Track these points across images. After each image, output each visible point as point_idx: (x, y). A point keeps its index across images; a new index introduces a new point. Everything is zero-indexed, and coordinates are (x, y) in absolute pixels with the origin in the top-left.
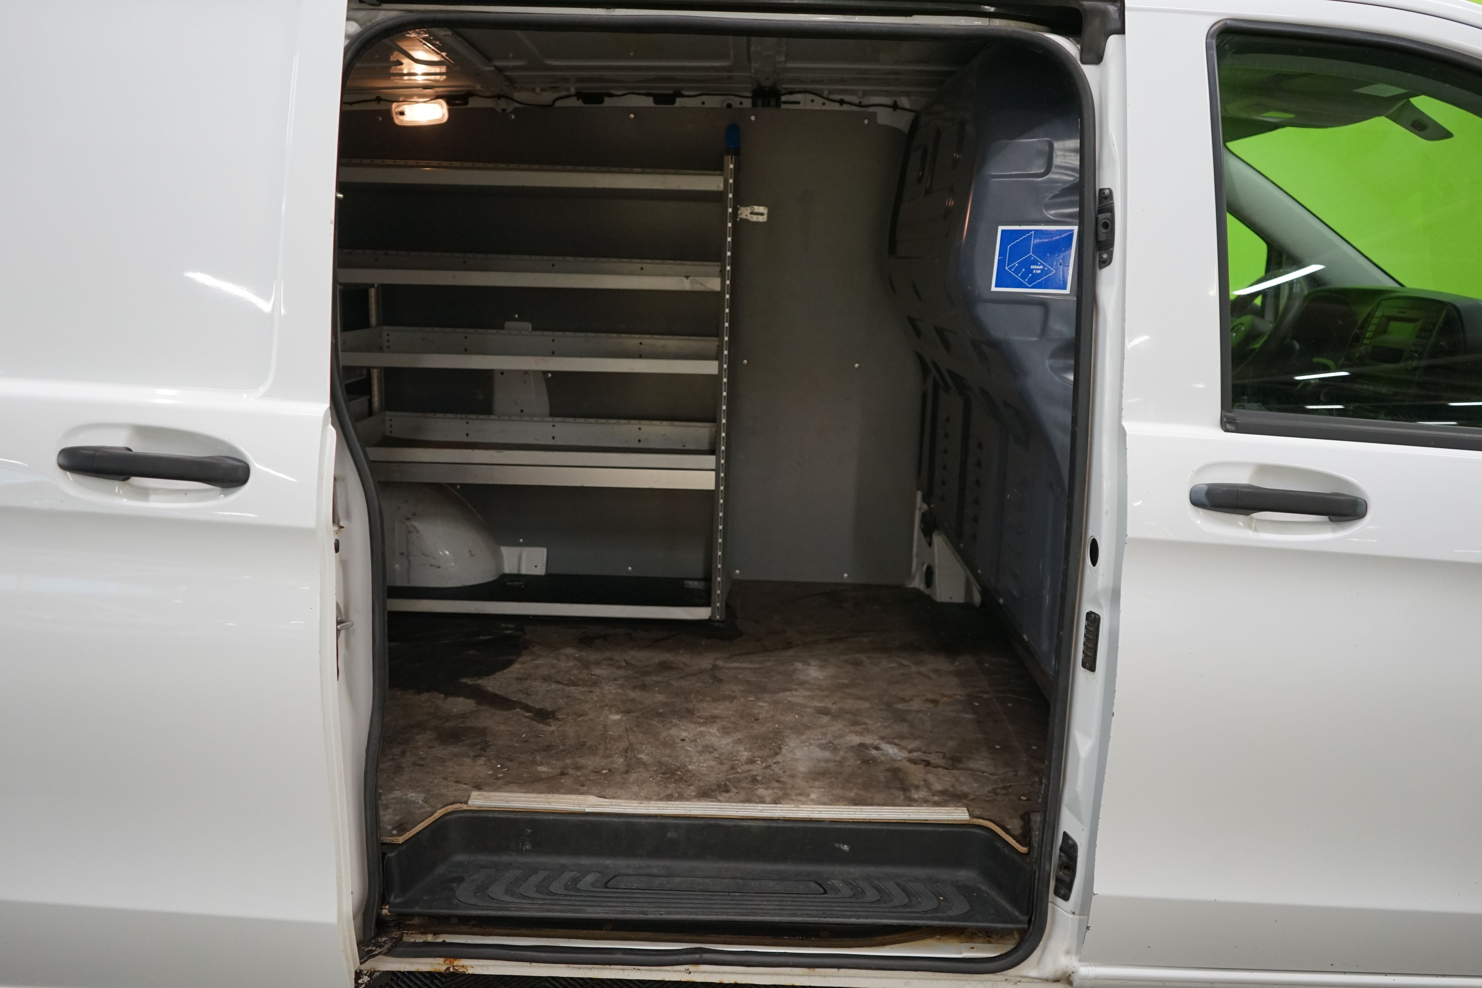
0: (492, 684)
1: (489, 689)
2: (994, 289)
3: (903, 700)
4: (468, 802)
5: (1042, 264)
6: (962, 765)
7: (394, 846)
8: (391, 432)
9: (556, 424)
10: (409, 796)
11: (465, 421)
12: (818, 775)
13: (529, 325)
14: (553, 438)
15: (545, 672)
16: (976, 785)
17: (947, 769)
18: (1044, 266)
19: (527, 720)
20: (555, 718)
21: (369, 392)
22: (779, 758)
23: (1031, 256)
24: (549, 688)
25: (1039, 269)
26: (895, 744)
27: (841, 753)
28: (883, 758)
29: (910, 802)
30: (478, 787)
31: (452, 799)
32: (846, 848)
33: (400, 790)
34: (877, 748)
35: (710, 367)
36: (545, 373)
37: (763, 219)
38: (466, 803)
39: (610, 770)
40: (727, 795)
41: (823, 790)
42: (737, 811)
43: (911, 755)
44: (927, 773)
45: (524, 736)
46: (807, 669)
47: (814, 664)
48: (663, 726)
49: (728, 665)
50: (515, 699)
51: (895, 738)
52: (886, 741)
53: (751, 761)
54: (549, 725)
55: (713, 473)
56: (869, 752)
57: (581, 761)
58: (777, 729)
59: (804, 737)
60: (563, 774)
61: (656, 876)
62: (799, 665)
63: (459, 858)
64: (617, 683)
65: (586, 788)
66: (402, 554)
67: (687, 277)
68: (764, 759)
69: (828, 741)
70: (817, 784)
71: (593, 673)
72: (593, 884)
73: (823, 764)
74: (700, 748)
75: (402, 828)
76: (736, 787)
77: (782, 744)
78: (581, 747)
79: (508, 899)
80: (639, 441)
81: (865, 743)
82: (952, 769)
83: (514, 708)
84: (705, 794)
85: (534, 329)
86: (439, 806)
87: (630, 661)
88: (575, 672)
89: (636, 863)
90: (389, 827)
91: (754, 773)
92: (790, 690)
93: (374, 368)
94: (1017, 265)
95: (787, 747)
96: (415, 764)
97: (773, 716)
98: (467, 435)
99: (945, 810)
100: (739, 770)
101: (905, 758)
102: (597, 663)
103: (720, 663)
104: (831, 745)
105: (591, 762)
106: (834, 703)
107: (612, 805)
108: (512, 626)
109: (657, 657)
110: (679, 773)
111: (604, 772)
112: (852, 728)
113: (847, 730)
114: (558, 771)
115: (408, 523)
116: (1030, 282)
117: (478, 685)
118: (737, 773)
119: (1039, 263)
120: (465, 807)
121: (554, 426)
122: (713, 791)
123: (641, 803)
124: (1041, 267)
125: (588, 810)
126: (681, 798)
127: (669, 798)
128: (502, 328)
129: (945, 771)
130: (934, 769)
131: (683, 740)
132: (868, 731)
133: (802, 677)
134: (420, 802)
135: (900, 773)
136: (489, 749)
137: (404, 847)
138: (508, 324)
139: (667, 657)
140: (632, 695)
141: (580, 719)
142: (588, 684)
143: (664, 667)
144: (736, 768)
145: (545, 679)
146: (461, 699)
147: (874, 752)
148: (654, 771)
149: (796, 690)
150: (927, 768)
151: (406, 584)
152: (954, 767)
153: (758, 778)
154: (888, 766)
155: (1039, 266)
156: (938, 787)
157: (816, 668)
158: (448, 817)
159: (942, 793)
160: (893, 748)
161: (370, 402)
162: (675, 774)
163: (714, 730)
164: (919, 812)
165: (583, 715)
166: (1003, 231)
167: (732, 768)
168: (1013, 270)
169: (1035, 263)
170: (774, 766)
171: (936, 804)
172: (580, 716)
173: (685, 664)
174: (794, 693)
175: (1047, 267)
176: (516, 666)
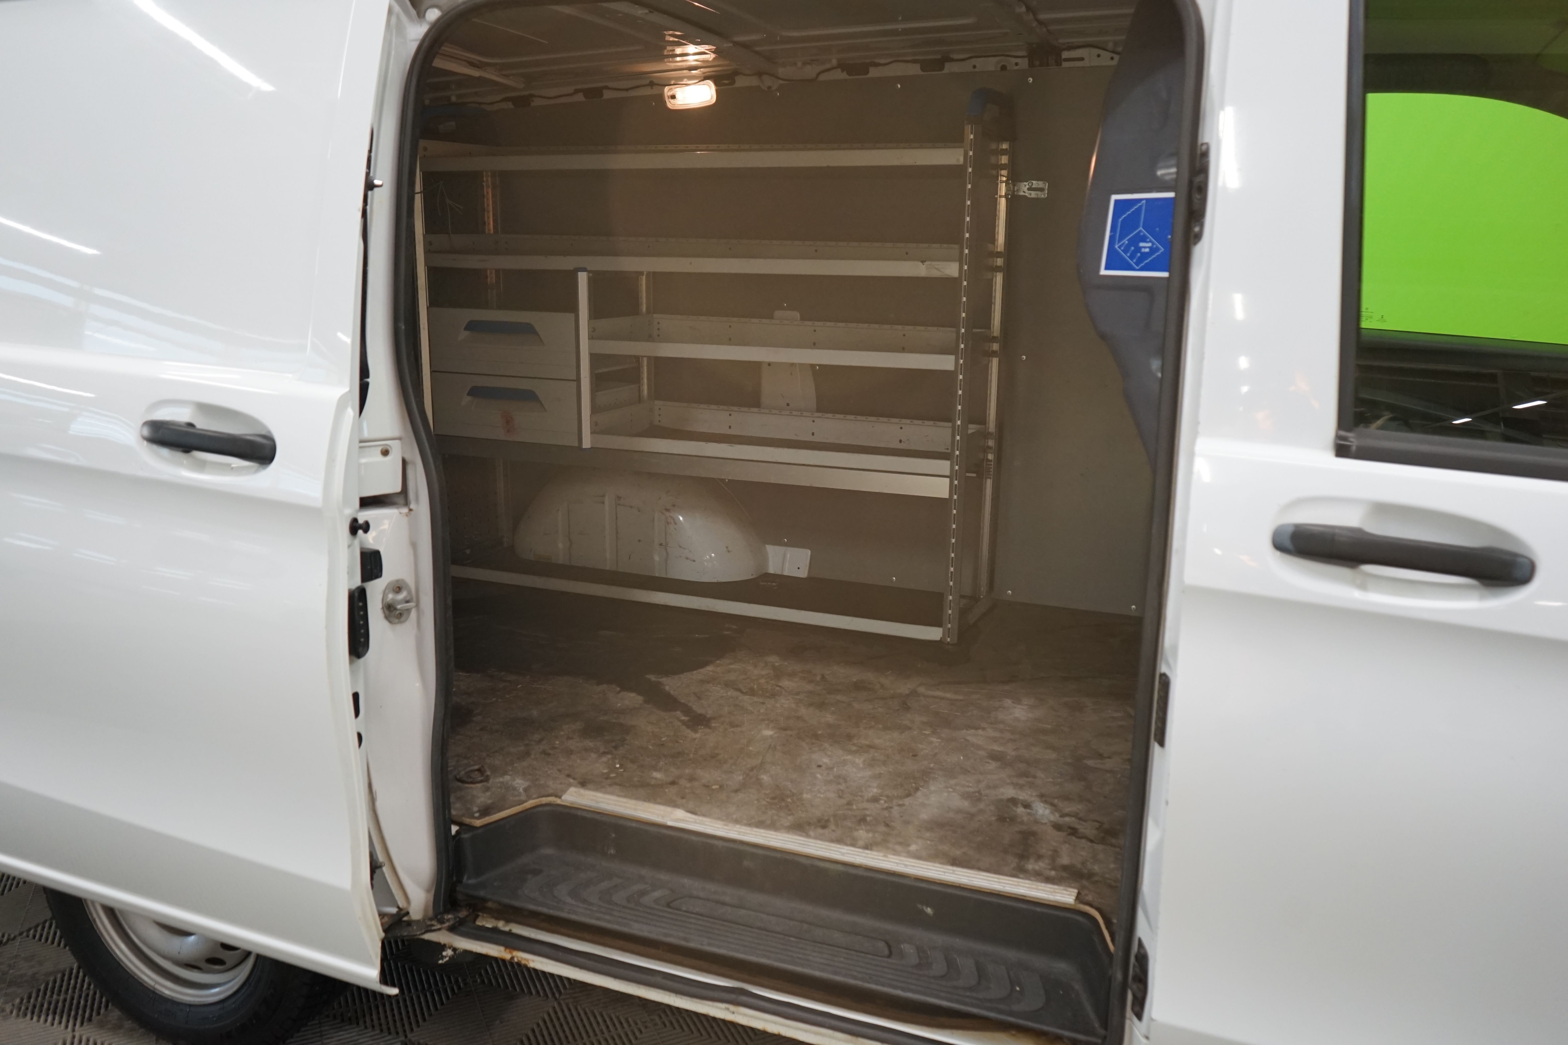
0: (672, 684)
1: (667, 688)
2: (1103, 272)
3: (1101, 756)
4: (561, 796)
5: (1150, 241)
6: (1114, 841)
7: (471, 828)
8: (659, 421)
9: (815, 419)
10: (515, 783)
11: (728, 413)
12: (937, 825)
13: (797, 315)
14: (813, 434)
15: (732, 677)
16: (1112, 866)
17: (1091, 841)
18: (1153, 244)
19: (679, 724)
20: (708, 726)
21: (638, 380)
22: (907, 801)
23: (1140, 231)
24: (724, 695)
25: (1148, 247)
26: (1053, 805)
27: (982, 806)
28: (1025, 819)
29: (1019, 872)
30: (583, 784)
31: (551, 791)
32: (929, 911)
33: (511, 775)
34: (1027, 806)
35: (946, 363)
36: (813, 366)
37: (1043, 195)
38: (560, 797)
39: (721, 787)
40: (820, 831)
41: (929, 842)
42: (817, 850)
43: (1062, 819)
44: (1065, 842)
45: (663, 739)
46: (1015, 708)
47: (1025, 703)
48: (810, 749)
49: (931, 693)
50: (683, 701)
51: (1056, 798)
52: (1044, 799)
53: (875, 800)
54: (696, 731)
55: (948, 480)
56: (1014, 808)
57: (700, 772)
58: (931, 769)
59: (952, 782)
60: (673, 783)
61: (724, 904)
62: (1008, 702)
63: (548, 851)
64: (797, 697)
65: (684, 801)
66: (661, 545)
67: (923, 262)
68: (890, 798)
69: (977, 790)
70: (928, 835)
71: (780, 684)
72: (656, 901)
73: (951, 815)
74: (831, 777)
75: (485, 811)
76: (837, 825)
77: (922, 787)
78: (712, 759)
79: (569, 900)
80: (901, 441)
81: (1019, 799)
82: (1098, 843)
83: (676, 710)
84: (799, 827)
85: (803, 318)
86: (534, 796)
87: (827, 677)
88: (762, 681)
89: (712, 887)
90: (475, 809)
91: (868, 813)
92: (976, 728)
93: (643, 357)
94: (1127, 242)
95: (925, 790)
96: (544, 752)
97: (935, 755)
98: (730, 427)
99: (1051, 888)
100: (854, 807)
101: (1051, 822)
102: (792, 675)
103: (922, 690)
104: (977, 794)
105: (708, 775)
106: (1015, 750)
107: (696, 822)
108: (735, 627)
109: (855, 674)
110: (789, 800)
111: (714, 787)
112: (1015, 780)
113: (1008, 781)
114: (670, 779)
115: (667, 514)
116: (1137, 264)
117: (659, 683)
118: (850, 810)
119: (1148, 240)
120: (558, 801)
121: (814, 421)
122: (809, 824)
123: (725, 825)
124: (1150, 245)
125: (670, 823)
126: (772, 826)
127: (760, 824)
128: (771, 317)
129: (1089, 844)
130: (1077, 840)
131: (820, 766)
132: (1032, 785)
133: (1001, 716)
134: (521, 790)
135: (1032, 838)
136: (621, 748)
137: (480, 831)
138: (778, 313)
139: (869, 676)
140: (803, 711)
141: (732, 729)
142: (768, 694)
143: (859, 686)
144: (852, 805)
145: (728, 685)
146: (633, 695)
147: (1020, 810)
148: (765, 794)
149: (984, 729)
150: (1069, 837)
151: (664, 576)
152: (1102, 841)
153: (868, 819)
154: (1024, 828)
155: (1148, 242)
156: (1065, 860)
157: (1025, 707)
158: (540, 809)
159: (1065, 868)
160: (1046, 808)
161: (640, 390)
162: (783, 800)
163: (859, 761)
164: (1020, 886)
165: (737, 726)
166: (1116, 201)
167: (849, 803)
168: (1122, 248)
169: (1144, 239)
170: (896, 808)
171: (1048, 880)
172: (733, 727)
173: (882, 686)
174: (980, 732)
175: (1156, 244)
176: (710, 668)
